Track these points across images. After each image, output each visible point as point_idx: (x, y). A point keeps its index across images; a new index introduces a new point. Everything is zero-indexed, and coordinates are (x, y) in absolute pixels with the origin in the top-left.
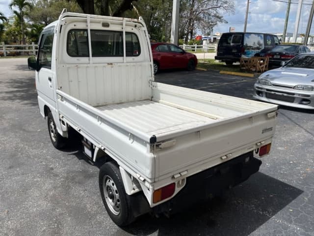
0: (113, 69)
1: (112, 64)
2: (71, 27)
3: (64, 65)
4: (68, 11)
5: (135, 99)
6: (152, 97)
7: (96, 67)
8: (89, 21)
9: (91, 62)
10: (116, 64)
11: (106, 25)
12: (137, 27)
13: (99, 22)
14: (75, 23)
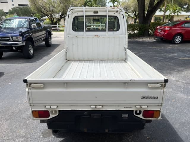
0: (98, 39)
1: (98, 36)
2: (75, 15)
3: (69, 36)
4: (73, 6)
5: (113, 59)
6: (126, 59)
7: (88, 37)
8: (84, 11)
9: (85, 34)
10: (100, 36)
11: (96, 12)
12: (118, 12)
13: (91, 11)
14: (77, 13)
